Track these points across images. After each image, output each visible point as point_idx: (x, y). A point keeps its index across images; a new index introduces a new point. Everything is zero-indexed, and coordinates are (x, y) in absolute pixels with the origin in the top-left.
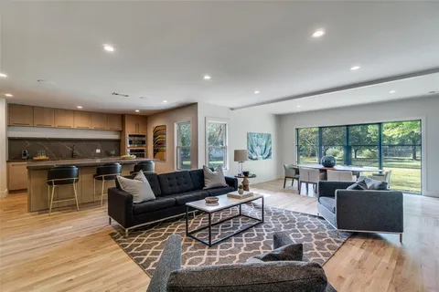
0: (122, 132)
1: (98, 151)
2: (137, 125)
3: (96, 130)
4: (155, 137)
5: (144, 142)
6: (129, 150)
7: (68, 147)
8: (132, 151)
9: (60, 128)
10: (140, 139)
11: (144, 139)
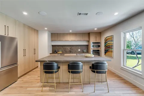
0: (89, 41)
1: (79, 50)
2: (96, 37)
3: (78, 41)
4: (105, 43)
5: (99, 46)
6: (92, 50)
7: (69, 48)
8: (93, 51)
9: (65, 41)
10: (98, 44)
11: (99, 44)
